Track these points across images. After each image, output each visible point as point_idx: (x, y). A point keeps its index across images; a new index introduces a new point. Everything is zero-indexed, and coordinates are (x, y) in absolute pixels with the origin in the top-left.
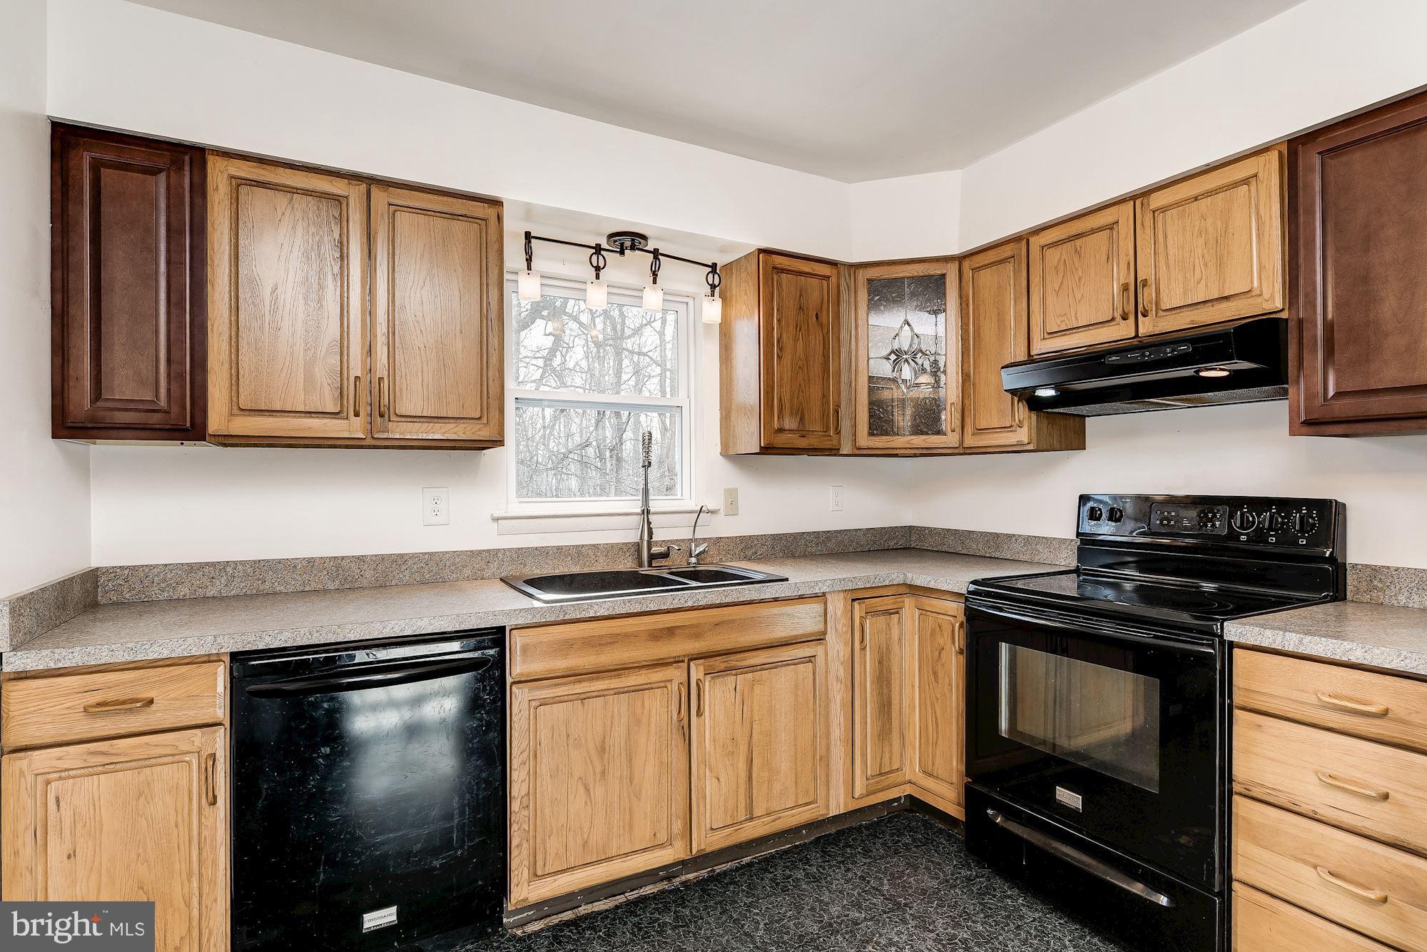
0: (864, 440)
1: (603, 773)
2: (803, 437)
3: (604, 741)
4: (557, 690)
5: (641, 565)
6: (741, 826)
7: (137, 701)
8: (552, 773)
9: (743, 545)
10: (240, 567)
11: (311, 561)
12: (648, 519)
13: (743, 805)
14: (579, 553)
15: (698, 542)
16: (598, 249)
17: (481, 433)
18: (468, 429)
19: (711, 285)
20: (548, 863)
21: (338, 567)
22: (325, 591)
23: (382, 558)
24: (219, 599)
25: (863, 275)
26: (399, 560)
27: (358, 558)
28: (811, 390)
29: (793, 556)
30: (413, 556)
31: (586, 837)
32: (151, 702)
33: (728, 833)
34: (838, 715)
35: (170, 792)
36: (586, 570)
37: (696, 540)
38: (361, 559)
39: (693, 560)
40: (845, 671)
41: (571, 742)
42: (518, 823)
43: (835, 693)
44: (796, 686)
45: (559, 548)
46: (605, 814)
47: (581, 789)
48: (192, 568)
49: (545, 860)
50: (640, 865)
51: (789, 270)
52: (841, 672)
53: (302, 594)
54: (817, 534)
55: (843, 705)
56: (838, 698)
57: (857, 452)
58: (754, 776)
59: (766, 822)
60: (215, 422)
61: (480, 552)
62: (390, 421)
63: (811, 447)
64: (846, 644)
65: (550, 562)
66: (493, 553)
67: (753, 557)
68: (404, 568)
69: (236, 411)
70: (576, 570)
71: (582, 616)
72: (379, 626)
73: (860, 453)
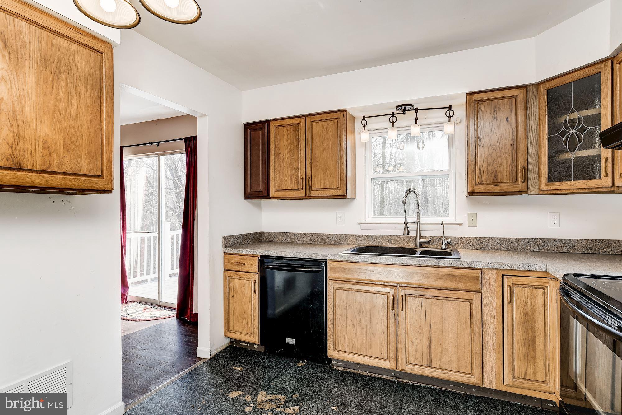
0: (544, 185)
1: (360, 321)
2: (497, 186)
3: (360, 309)
4: (343, 285)
5: (416, 246)
6: (425, 368)
7: (242, 263)
8: (341, 315)
9: (479, 242)
10: (289, 234)
11: (305, 234)
12: (407, 226)
13: (426, 358)
14: (392, 239)
15: (446, 238)
16: (393, 114)
17: (338, 193)
18: (334, 192)
19: (448, 117)
20: (339, 346)
21: (312, 236)
22: (308, 244)
23: (324, 235)
24: (285, 243)
25: (543, 88)
26: (328, 236)
27: (317, 234)
28: (503, 160)
29: (515, 251)
30: (333, 235)
31: (353, 343)
32: (245, 264)
33: (418, 368)
34: (492, 335)
35: (248, 287)
36: (394, 246)
37: (445, 237)
38: (318, 234)
39: (444, 246)
40: (497, 313)
41: (348, 306)
42: (329, 328)
43: (490, 324)
44: (459, 312)
45: (383, 236)
46: (360, 337)
47: (352, 324)
48: (280, 234)
49: (338, 345)
50: (375, 363)
51: (486, 99)
52: (494, 313)
53: (303, 244)
54: (535, 240)
55: (496, 331)
56: (492, 327)
57: (541, 193)
58: (432, 347)
59: (439, 372)
60: (272, 194)
61: (354, 235)
62: (312, 190)
63: (503, 191)
64: (497, 298)
65: (379, 241)
66: (358, 236)
67: (486, 249)
68: (330, 238)
69: (276, 190)
70: (390, 245)
71: (352, 260)
72: (290, 253)
73: (543, 193)
